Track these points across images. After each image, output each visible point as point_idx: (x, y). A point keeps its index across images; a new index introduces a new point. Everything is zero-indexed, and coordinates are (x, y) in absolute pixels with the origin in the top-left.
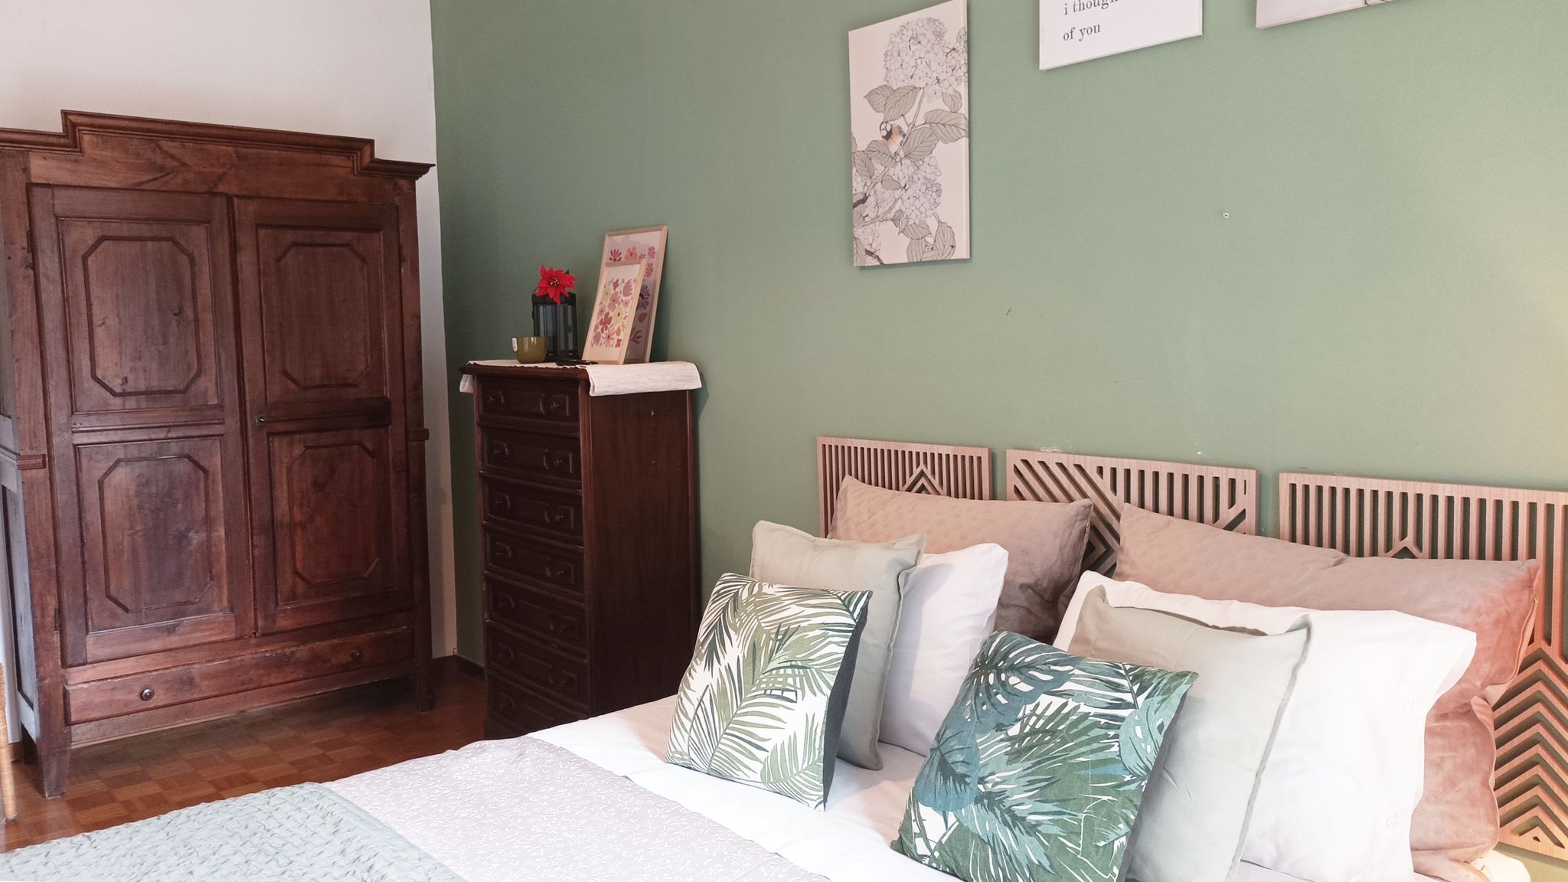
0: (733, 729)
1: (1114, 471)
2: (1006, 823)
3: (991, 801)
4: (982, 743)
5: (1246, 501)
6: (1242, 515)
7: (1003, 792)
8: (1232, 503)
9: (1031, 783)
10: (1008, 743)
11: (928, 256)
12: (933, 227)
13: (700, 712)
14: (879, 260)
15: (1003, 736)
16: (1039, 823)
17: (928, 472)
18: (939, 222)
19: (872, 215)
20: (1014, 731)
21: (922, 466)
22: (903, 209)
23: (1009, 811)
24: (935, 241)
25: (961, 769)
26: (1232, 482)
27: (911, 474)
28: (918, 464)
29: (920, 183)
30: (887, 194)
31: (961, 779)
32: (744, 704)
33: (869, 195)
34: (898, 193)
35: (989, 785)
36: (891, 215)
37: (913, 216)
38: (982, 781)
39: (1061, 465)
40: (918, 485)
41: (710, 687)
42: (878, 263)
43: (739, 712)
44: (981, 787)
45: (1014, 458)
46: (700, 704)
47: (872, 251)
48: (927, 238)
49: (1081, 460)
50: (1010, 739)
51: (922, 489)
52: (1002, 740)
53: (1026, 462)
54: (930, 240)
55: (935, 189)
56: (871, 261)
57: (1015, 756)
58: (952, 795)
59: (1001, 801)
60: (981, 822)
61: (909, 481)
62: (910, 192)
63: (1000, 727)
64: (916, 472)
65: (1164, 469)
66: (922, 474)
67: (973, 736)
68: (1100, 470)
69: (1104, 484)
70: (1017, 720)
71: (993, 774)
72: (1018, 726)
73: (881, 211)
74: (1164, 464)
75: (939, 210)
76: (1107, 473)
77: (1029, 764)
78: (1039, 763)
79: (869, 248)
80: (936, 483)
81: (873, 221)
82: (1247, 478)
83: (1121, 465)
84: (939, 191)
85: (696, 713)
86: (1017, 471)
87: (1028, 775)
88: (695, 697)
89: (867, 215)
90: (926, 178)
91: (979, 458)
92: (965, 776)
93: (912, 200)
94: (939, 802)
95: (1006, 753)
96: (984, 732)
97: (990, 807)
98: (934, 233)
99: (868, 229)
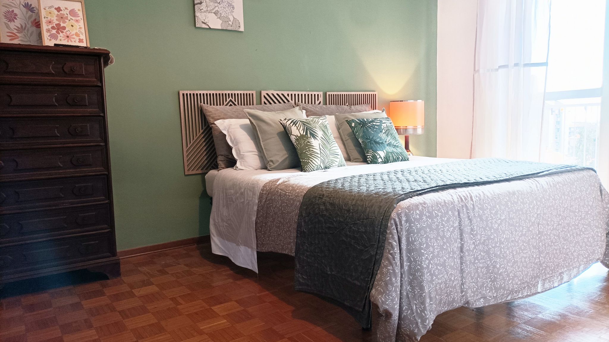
0: (331, 152)
1: (292, 95)
2: (394, 147)
3: (389, 145)
4: (380, 135)
5: (321, 99)
6: (320, 102)
7: (390, 142)
8: (318, 100)
9: (393, 139)
10: (384, 134)
11: (230, 28)
12: (232, 19)
13: (321, 151)
14: (208, 26)
15: (383, 133)
16: (398, 145)
17: (233, 100)
18: (234, 18)
19: (205, 9)
20: (384, 131)
21: (230, 98)
22: (219, 10)
23: (393, 145)
24: (232, 24)
25: (381, 142)
26: (318, 95)
27: (226, 101)
28: (229, 97)
29: (225, 4)
30: (211, 4)
31: (382, 143)
32: (331, 145)
33: (203, 2)
34: (216, 4)
35: (387, 142)
36: (214, 11)
37: (223, 14)
38: (386, 142)
39: (277, 94)
40: (229, 104)
41: (320, 144)
42: (208, 27)
43: (331, 147)
44: (386, 143)
45: (264, 93)
46: (320, 149)
47: (205, 22)
48: (229, 22)
49: (283, 92)
50: (384, 133)
51: (231, 105)
52: (383, 134)
53: (267, 94)
54: (231, 23)
55: (232, 7)
56: (204, 26)
57: (387, 135)
58: (383, 147)
59: (391, 144)
60: (390, 149)
61: (225, 103)
62: (221, 5)
63: (381, 132)
64: (228, 100)
65: (303, 93)
66: (231, 100)
67: (378, 135)
68: (288, 95)
69: (289, 99)
70: (383, 129)
71: (386, 140)
72: (383, 130)
73: (209, 9)
74: (303, 92)
75: (233, 14)
76: (290, 95)
77: (390, 136)
78: (391, 135)
79: (203, 21)
80: (236, 103)
81: (205, 12)
82: (321, 93)
83: (293, 93)
84: (233, 8)
85: (321, 152)
86: (264, 97)
87: (392, 138)
88: (317, 147)
89: (202, 9)
90: (228, 2)
91: (252, 94)
92: (382, 142)
93: (222, 8)
94: (381, 149)
95: (386, 136)
96: (379, 134)
97: (390, 146)
98: (232, 21)
99: (203, 14)
